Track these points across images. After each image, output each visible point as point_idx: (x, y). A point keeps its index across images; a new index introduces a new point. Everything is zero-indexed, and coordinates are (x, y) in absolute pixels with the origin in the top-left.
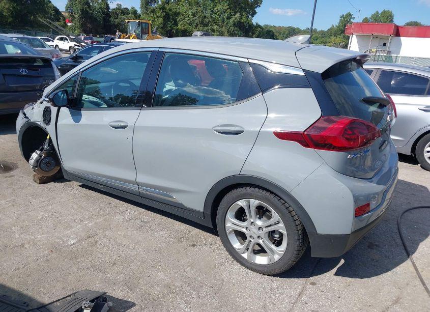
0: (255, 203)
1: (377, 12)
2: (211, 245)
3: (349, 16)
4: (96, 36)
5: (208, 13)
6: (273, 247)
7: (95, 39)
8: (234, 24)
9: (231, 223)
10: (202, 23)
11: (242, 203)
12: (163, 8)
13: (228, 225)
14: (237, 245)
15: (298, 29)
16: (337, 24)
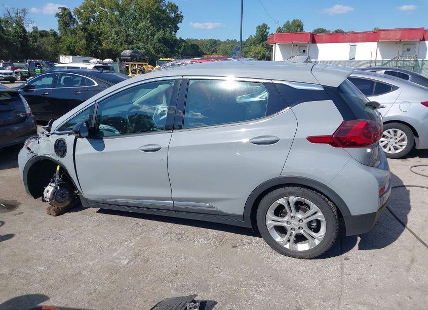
0: (293, 199)
1: (288, 22)
2: (249, 243)
3: (265, 27)
4: (17, 62)
5: (131, 31)
6: (313, 234)
7: (15, 65)
8: (159, 40)
9: (271, 220)
10: (127, 41)
11: (281, 201)
12: (84, 29)
13: (269, 222)
14: (278, 238)
15: (219, 41)
16: (255, 35)
